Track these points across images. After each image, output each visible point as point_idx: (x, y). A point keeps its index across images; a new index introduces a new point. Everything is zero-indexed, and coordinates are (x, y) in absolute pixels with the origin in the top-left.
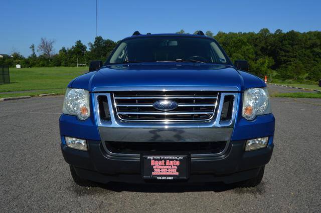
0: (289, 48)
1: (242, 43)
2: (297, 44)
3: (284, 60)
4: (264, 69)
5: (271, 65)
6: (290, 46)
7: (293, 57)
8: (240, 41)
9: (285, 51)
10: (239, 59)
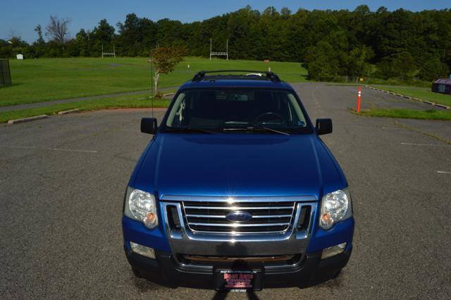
0: (395, 33)
1: (331, 27)
2: (406, 29)
3: (388, 50)
4: (359, 63)
5: (369, 57)
6: (396, 31)
7: (400, 47)
8: (328, 23)
9: (389, 38)
10: (326, 50)
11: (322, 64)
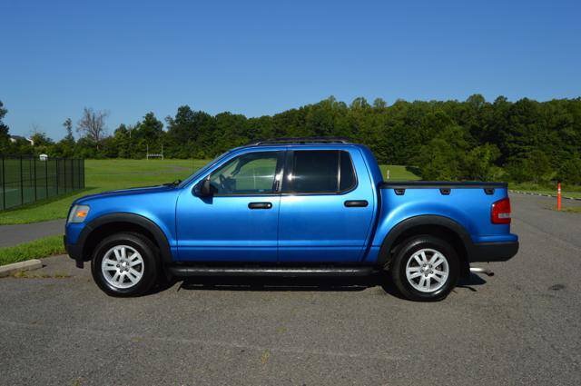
0: (522, 128)
1: (444, 121)
2: (534, 122)
3: (514, 149)
5: (495, 158)
6: (522, 126)
8: (439, 116)
9: (514, 133)
10: (443, 149)
11: (440, 166)
